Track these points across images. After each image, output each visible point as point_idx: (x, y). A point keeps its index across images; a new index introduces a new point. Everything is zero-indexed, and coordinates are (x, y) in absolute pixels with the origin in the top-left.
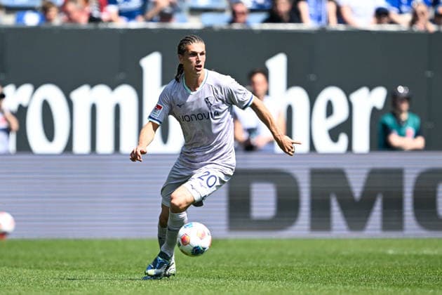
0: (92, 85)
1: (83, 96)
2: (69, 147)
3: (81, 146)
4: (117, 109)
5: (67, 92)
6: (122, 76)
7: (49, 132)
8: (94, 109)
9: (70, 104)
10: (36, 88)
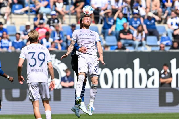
0: (119, 68)
1: (116, 71)
2: (112, 87)
3: (116, 86)
4: (126, 75)
5: (111, 71)
6: (128, 65)
7: (106, 82)
8: (119, 75)
9: (113, 74)
10: (102, 69)
